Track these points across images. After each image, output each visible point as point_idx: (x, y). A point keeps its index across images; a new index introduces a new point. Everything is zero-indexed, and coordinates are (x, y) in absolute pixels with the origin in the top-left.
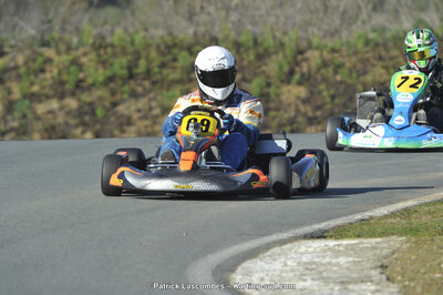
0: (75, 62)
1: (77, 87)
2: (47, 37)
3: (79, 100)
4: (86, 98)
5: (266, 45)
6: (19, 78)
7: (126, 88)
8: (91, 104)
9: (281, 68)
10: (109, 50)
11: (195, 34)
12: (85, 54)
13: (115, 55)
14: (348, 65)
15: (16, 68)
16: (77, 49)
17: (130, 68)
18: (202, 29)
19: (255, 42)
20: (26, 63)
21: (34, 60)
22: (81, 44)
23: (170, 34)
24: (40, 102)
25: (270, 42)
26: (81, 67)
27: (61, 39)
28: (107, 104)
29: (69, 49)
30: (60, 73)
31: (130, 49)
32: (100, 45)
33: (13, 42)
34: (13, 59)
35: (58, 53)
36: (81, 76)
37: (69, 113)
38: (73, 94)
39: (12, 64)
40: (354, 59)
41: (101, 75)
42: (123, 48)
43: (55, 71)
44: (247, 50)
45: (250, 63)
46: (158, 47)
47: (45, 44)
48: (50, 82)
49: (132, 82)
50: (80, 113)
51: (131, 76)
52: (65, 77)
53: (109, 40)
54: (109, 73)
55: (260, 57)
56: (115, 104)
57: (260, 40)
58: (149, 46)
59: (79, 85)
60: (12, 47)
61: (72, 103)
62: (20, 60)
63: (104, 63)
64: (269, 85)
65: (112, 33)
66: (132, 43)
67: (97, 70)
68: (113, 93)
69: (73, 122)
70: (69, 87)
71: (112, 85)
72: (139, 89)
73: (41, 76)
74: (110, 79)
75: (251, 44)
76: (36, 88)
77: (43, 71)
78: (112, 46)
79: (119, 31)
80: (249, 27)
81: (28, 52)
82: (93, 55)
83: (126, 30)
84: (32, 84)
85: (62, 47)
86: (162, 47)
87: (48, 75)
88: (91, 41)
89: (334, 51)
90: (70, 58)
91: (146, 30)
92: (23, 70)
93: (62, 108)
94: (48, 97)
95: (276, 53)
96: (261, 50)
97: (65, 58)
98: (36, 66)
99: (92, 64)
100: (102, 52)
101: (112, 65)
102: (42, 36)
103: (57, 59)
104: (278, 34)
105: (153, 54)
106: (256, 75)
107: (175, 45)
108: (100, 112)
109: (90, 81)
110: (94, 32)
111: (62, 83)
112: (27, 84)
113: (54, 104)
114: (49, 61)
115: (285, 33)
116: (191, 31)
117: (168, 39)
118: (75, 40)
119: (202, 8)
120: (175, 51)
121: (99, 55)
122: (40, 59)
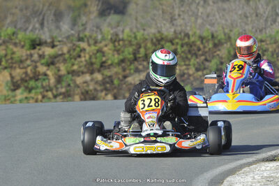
0: (99, 51)
1: (101, 66)
2: (81, 35)
3: (103, 74)
4: (107, 73)
5: (219, 38)
6: (65, 61)
7: (132, 67)
8: (110, 77)
9: (229, 52)
10: (121, 43)
11: (175, 32)
12: (106, 46)
13: (125, 46)
14: (270, 50)
15: (63, 54)
16: (101, 42)
17: (134, 54)
18: (179, 29)
19: (213, 36)
20: (69, 52)
21: (74, 50)
22: (103, 39)
23: (159, 32)
24: (79, 76)
25: (221, 36)
26: (103, 54)
27: (91, 37)
28: (121, 77)
29: (96, 42)
30: (90, 58)
31: (134, 42)
32: (115, 40)
33: (60, 39)
34: (61, 49)
35: (89, 45)
36: (104, 59)
37: (97, 83)
38: (99, 71)
39: (60, 52)
40: (274, 46)
41: (116, 58)
42: (130, 42)
43: (87, 57)
44: (208, 41)
45: (209, 49)
46: (152, 40)
47: (81, 39)
48: (84, 63)
49: (136, 63)
50: (103, 83)
51: (136, 59)
52: (94, 60)
53: (121, 37)
54: (121, 57)
55: (215, 45)
56: (125, 77)
57: (215, 35)
58: (146, 39)
59: (103, 65)
60: (59, 41)
61: (99, 77)
62: (65, 50)
63: (118, 51)
64: (222, 63)
65: (123, 31)
66: (135, 37)
67: (113, 55)
68: (124, 70)
69: (99, 88)
70: (97, 66)
71: (123, 65)
72: (141, 67)
73: (79, 59)
74: (123, 61)
75: (210, 37)
76: (75, 67)
77: (79, 56)
78: (123, 40)
79: (127, 31)
80: (209, 27)
81: (69, 45)
82: (111, 46)
83: (131, 30)
84: (73, 65)
85: (92, 42)
86: (154, 40)
87: (83, 59)
88: (109, 37)
89: (261, 41)
90: (97, 48)
91: (144, 30)
92: (67, 56)
93: (92, 80)
94: (83, 73)
95: (226, 43)
96: (216, 41)
97: (93, 48)
98: (75, 53)
99: (111, 52)
100: (117, 44)
101: (123, 52)
102: (79, 35)
103: (88, 49)
104: (227, 31)
105: (149, 45)
106: (213, 57)
107: (162, 39)
108: (116, 82)
109: (109, 62)
110: (112, 32)
111: (92, 64)
112: (70, 65)
113: (87, 77)
114: (83, 50)
115: (231, 31)
116: (173, 30)
117: (158, 35)
118: (100, 37)
119: (179, 15)
120: (163, 43)
121: (115, 46)
122: (78, 49)
